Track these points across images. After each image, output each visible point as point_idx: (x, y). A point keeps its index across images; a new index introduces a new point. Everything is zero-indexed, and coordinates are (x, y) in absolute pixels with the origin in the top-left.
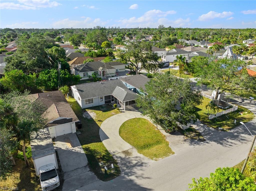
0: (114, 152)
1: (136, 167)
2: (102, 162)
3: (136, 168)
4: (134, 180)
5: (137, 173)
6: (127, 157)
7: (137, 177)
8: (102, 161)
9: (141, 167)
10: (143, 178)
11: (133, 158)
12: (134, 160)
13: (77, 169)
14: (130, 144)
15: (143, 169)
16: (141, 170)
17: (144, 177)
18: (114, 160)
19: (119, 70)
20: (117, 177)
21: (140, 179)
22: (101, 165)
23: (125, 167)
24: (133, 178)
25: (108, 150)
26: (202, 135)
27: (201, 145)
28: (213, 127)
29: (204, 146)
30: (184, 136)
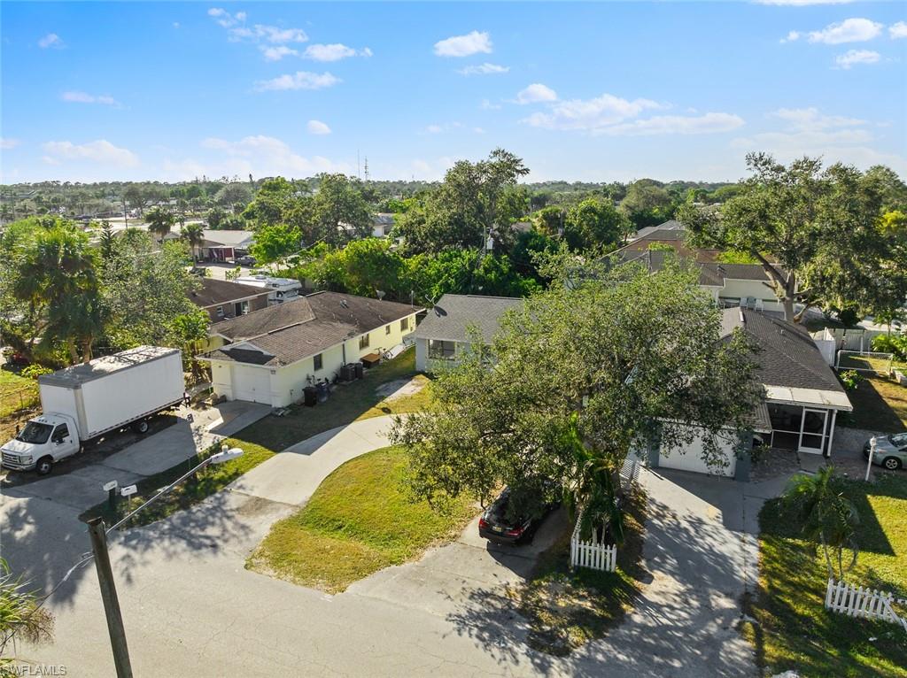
7: (126, 558)
11: (236, 523)
12: (224, 528)
13: (125, 471)
14: (314, 494)
23: (171, 524)
25: (245, 475)
26: (607, 634)
27: (496, 651)
28: (767, 647)
29: (496, 662)
30: (522, 584)
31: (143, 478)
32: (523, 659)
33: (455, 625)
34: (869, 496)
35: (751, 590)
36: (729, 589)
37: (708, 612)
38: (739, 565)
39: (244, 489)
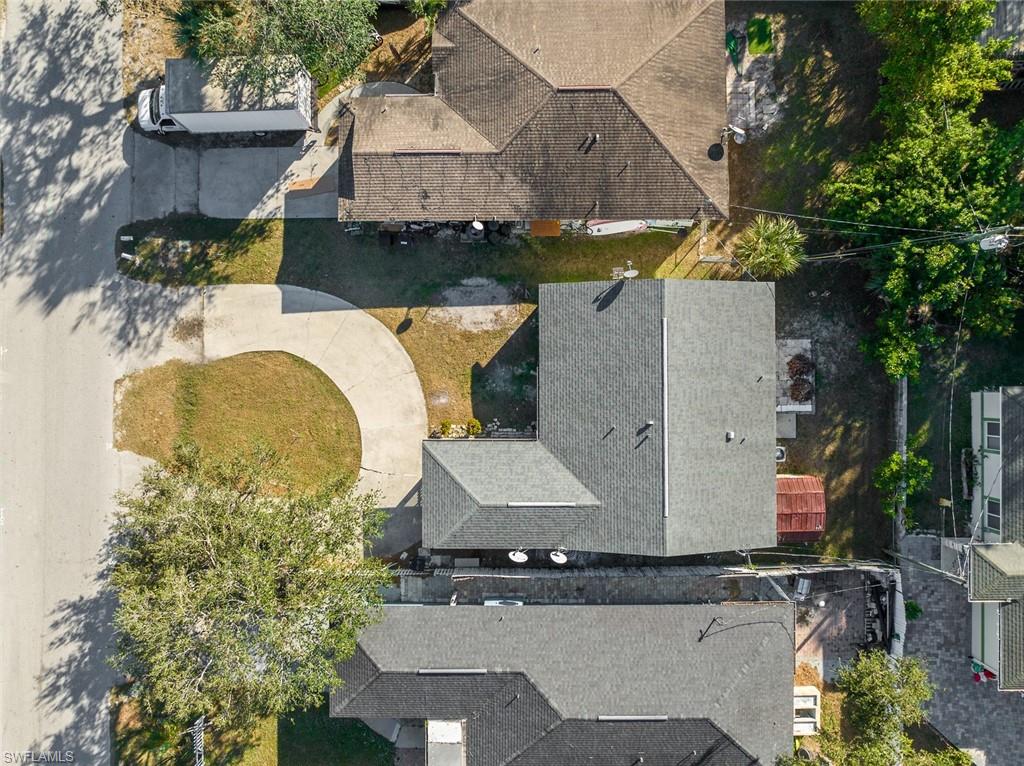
0: (210, 296)
1: (123, 322)
2: (189, 250)
3: (118, 318)
5: (105, 312)
6: (172, 321)
7: (93, 305)
8: (192, 252)
9: (117, 332)
10: (82, 316)
11: (161, 335)
12: (153, 332)
13: (198, 185)
15: (105, 333)
16: (107, 328)
17: (84, 320)
18: (181, 284)
21: (83, 307)
22: (180, 243)
24: (96, 294)
25: (229, 286)
39: (210, 301)
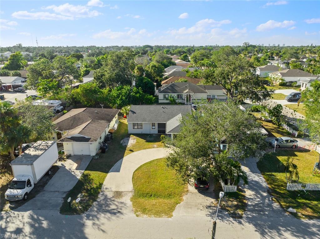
1: (108, 213)
2: (83, 194)
3: (105, 215)
4: (86, 226)
5: (100, 220)
6: (113, 199)
7: (94, 224)
8: (85, 193)
9: (112, 215)
10: (99, 228)
11: (118, 202)
12: (116, 205)
13: (57, 191)
14: (133, 186)
15: (111, 220)
16: (108, 219)
17: (101, 228)
18: (97, 196)
19: (216, 97)
20: (76, 215)
21: (94, 228)
22: (79, 196)
23: (96, 208)
25: (104, 184)
26: (246, 209)
27: (226, 222)
28: (282, 203)
29: (228, 225)
30: (216, 201)
31: (67, 193)
32: (234, 222)
33: (210, 218)
34: (277, 157)
35: (268, 189)
36: (263, 190)
37: (263, 198)
38: (262, 183)
39: (108, 189)
